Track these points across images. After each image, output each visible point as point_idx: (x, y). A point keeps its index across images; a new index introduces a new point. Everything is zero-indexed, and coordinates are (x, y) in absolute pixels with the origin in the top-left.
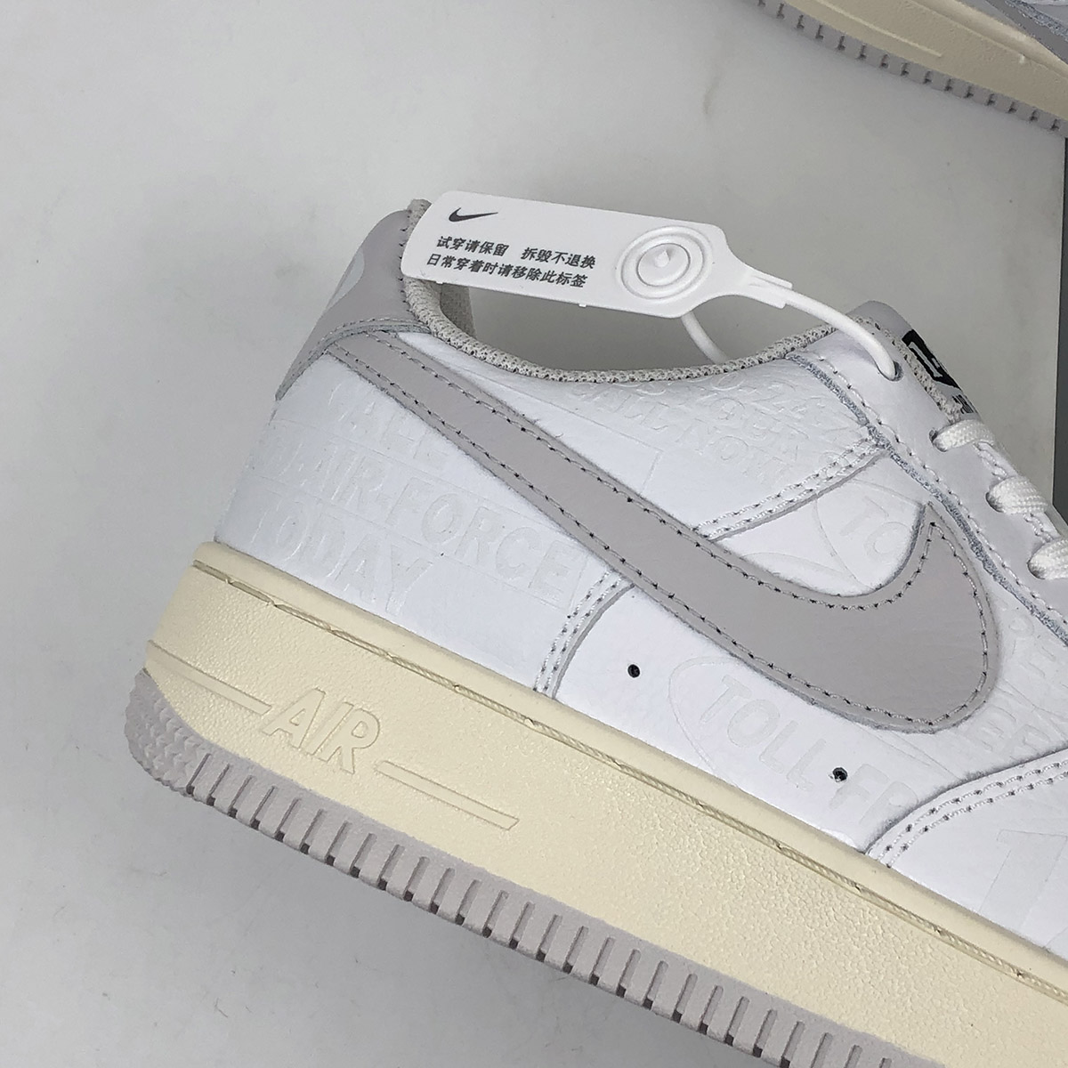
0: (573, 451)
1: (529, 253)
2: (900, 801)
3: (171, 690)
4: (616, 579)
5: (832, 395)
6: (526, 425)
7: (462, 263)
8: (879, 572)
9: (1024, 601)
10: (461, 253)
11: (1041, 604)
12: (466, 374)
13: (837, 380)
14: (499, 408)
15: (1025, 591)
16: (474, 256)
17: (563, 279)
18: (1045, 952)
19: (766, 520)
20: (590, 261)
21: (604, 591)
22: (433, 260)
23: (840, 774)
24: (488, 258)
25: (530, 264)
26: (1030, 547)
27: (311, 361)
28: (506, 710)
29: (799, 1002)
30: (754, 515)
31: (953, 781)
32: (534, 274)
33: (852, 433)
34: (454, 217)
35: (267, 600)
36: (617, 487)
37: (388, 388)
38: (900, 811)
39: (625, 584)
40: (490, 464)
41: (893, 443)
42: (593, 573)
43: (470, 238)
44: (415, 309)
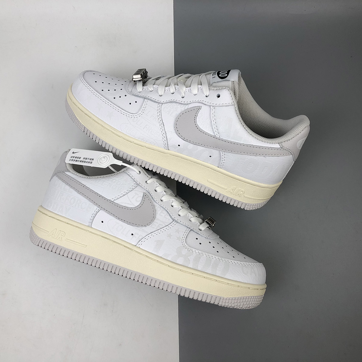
0: (91, 190)
1: (84, 158)
2: (141, 238)
3: (34, 229)
4: (98, 208)
5: (130, 177)
6: (84, 186)
7: (74, 160)
8: (138, 204)
9: (160, 205)
10: (74, 159)
11: (162, 205)
12: (75, 178)
13: (130, 175)
14: (80, 184)
15: (160, 204)
16: (76, 159)
17: (89, 162)
18: (161, 257)
19: (120, 198)
20: (93, 159)
21: (97, 210)
22: (70, 160)
23: (132, 234)
24: (78, 159)
25: (84, 160)
26: (161, 197)
27: (53, 176)
28: (84, 230)
29: (128, 268)
30: (119, 197)
31: (148, 234)
32: (85, 162)
33: (133, 184)
34: (73, 153)
35: (47, 215)
36: (97, 194)
37: (64, 181)
38: (140, 239)
39: (100, 209)
40: (79, 192)
41: (139, 184)
42: (95, 208)
43: (75, 156)
44: (68, 168)
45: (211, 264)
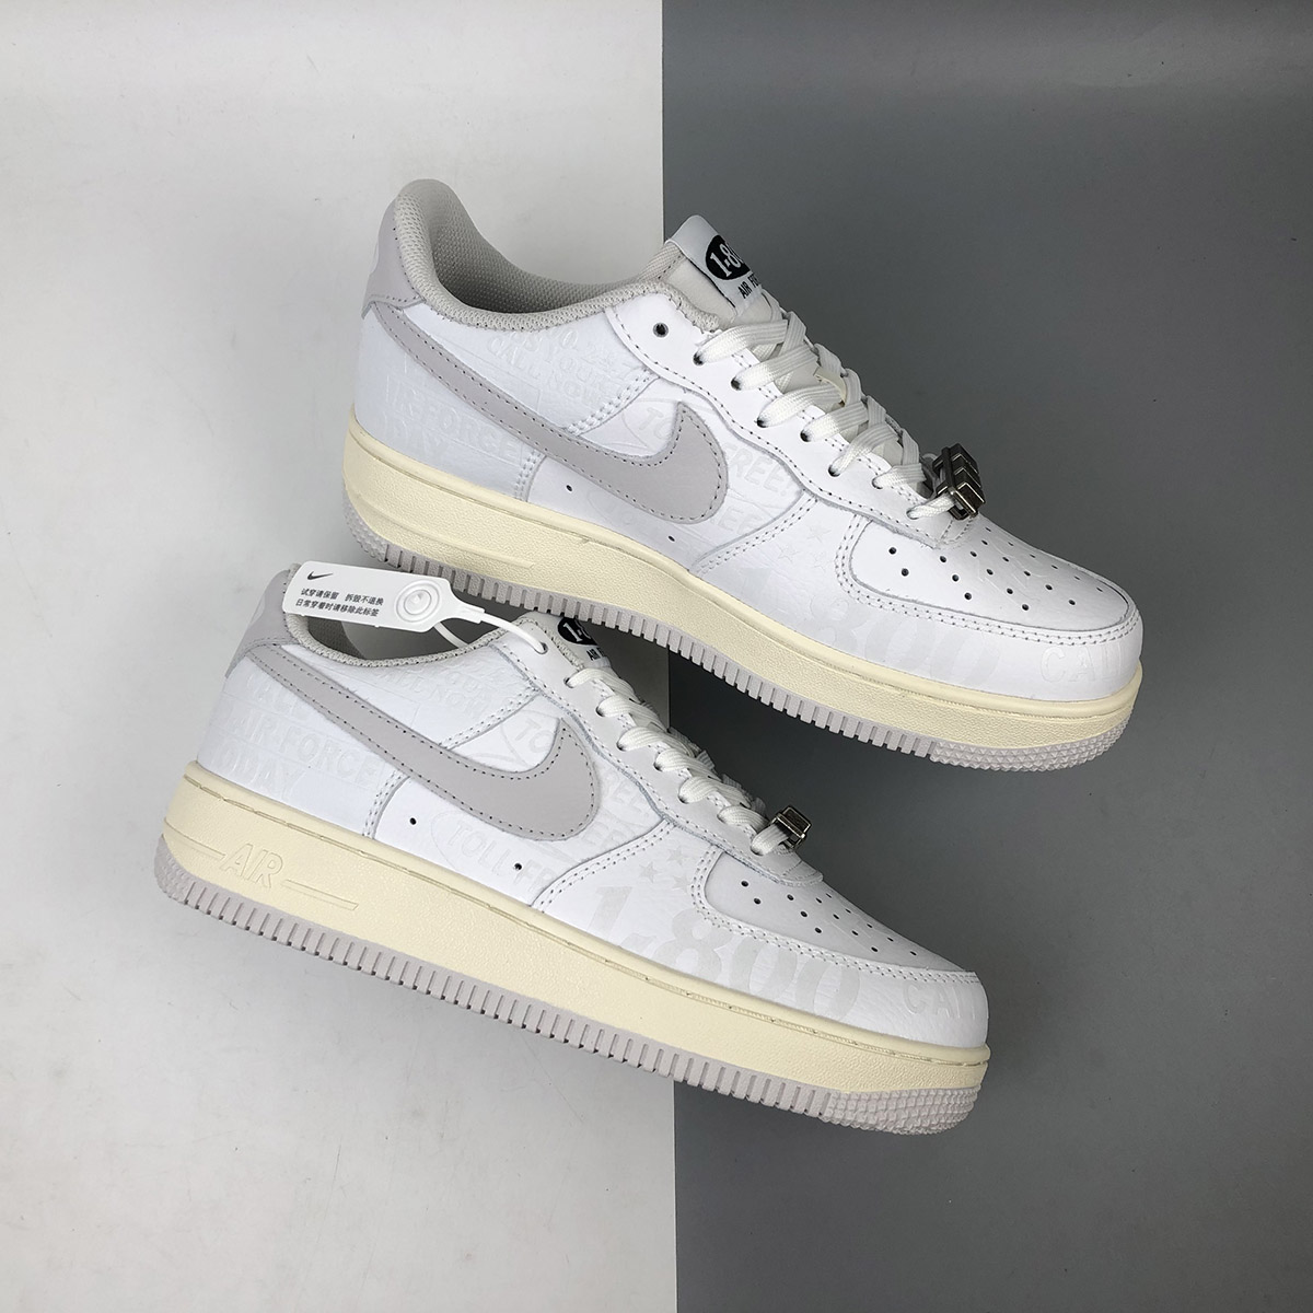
0: (374, 707)
1: (349, 597)
2: (548, 878)
3: (171, 844)
4: (400, 774)
5: (510, 665)
6: (349, 695)
7: (314, 604)
8: (538, 758)
9: (614, 764)
10: (314, 598)
11: (622, 765)
12: (318, 668)
13: (512, 658)
14: (335, 686)
15: (614, 760)
16: (321, 600)
17: (366, 612)
18: (619, 948)
19: (476, 736)
20: (380, 601)
21: (394, 781)
22: (299, 603)
23: (518, 866)
24: (328, 601)
25: (350, 603)
26: (619, 734)
27: (239, 660)
28: (348, 848)
29: (501, 985)
30: (470, 734)
31: (574, 864)
32: (352, 609)
33: (521, 687)
34: (310, 577)
35: (220, 797)
36: (398, 724)
37: (277, 677)
38: (547, 884)
39: (405, 776)
40: (332, 717)
41: (542, 688)
42: (388, 772)
43: (318, 589)
44: (291, 630)
45: (796, 975)
